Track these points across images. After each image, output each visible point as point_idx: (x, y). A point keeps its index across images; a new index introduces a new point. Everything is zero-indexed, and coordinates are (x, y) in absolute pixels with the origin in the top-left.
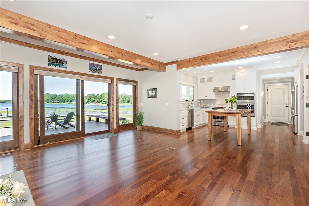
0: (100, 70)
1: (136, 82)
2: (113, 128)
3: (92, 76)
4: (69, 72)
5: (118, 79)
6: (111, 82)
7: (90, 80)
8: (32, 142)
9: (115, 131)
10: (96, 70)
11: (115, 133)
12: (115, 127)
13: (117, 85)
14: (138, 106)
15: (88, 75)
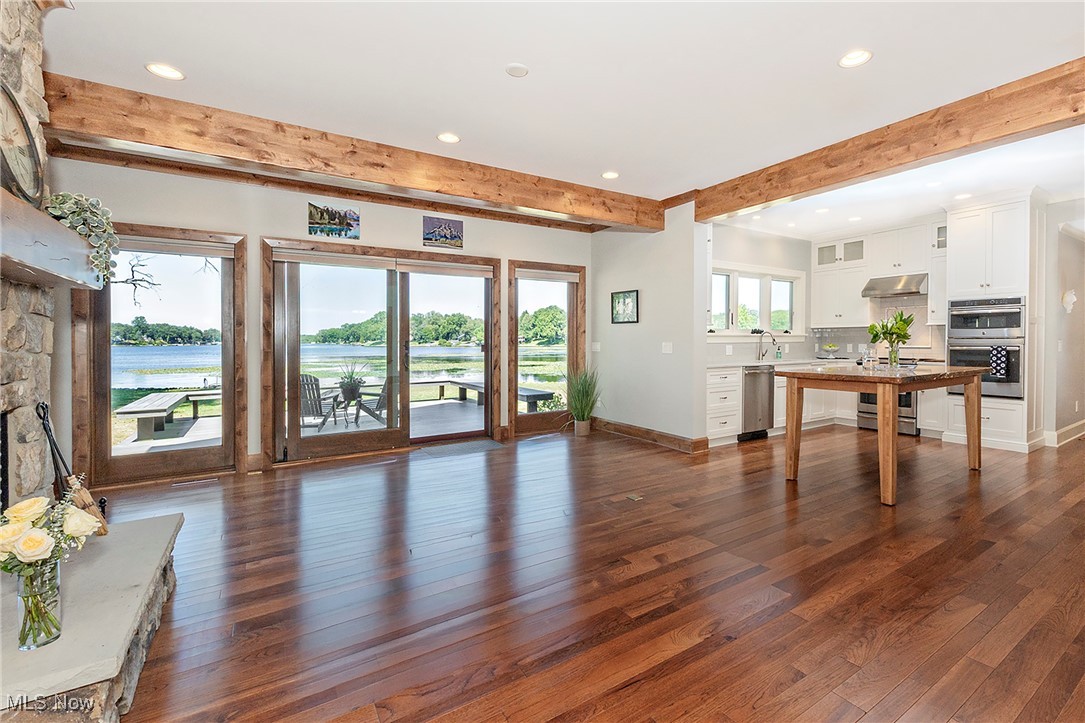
0: (455, 236)
1: (580, 270)
2: (495, 423)
3: (432, 257)
4: (365, 251)
5: (514, 264)
6: (491, 276)
7: (426, 269)
8: (266, 453)
9: (502, 434)
10: (445, 236)
11: (504, 439)
12: (504, 422)
13: (512, 283)
14: (585, 353)
15: (419, 255)
